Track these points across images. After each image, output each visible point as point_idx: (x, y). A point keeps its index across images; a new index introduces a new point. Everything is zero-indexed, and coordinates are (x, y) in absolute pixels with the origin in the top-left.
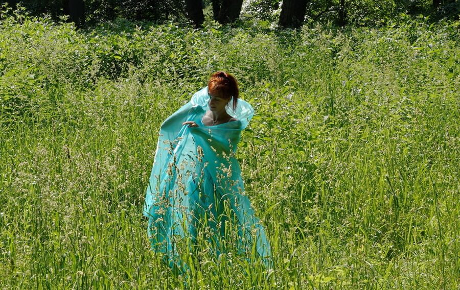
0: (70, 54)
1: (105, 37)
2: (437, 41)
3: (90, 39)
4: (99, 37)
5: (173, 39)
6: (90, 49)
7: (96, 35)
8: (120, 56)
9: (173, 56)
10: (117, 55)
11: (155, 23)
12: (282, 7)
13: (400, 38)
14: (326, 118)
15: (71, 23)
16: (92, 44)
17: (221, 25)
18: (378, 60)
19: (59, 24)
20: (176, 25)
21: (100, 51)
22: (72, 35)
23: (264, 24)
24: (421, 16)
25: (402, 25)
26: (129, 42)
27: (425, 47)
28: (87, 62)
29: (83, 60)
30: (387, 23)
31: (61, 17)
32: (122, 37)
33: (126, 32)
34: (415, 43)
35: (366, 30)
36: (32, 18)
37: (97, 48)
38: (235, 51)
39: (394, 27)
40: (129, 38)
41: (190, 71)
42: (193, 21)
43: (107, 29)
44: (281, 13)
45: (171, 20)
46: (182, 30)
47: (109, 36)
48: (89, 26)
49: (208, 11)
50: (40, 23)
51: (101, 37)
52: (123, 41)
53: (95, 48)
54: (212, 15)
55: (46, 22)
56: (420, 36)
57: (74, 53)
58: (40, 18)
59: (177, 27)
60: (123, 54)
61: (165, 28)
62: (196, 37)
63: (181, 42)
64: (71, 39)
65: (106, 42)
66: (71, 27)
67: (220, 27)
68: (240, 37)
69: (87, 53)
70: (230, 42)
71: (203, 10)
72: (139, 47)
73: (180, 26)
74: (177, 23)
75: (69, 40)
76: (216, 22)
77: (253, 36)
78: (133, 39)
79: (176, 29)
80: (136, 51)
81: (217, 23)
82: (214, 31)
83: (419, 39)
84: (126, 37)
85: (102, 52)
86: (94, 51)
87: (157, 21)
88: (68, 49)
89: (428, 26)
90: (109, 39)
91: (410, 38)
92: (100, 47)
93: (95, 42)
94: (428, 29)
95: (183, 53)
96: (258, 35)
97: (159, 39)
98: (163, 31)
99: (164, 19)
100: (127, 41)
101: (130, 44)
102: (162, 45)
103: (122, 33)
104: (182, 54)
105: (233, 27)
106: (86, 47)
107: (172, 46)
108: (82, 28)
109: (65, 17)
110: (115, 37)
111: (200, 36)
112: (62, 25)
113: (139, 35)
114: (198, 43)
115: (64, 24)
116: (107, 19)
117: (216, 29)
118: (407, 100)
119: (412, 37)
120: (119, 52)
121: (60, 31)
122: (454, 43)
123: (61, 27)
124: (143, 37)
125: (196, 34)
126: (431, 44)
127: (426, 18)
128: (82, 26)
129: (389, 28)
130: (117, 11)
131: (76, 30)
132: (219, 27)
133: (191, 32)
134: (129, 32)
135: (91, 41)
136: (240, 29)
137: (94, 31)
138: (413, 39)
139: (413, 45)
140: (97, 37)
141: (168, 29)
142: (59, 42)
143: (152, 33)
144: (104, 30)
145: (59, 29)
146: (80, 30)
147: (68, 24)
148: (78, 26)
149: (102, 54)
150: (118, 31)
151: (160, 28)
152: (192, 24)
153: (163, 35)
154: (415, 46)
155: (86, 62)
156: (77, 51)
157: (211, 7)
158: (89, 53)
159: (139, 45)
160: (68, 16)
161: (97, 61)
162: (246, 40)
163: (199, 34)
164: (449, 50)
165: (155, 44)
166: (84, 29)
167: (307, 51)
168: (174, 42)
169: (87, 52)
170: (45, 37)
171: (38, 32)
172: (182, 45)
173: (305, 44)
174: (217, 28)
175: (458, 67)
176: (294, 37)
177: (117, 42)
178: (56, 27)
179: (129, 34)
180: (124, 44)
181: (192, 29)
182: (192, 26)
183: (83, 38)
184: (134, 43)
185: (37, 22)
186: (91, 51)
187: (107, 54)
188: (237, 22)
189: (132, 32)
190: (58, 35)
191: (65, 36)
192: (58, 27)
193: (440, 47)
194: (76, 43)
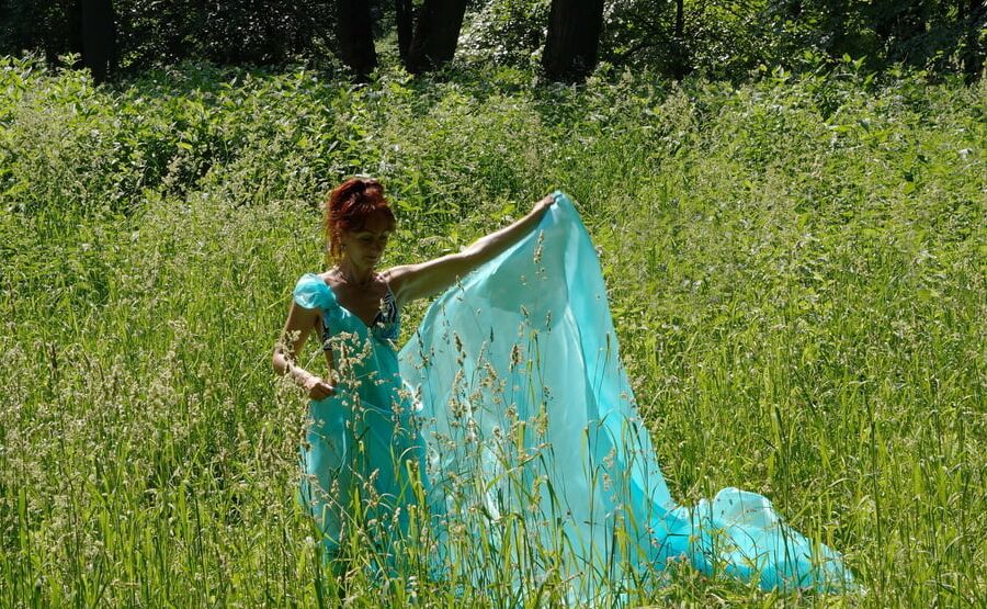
0: (80, 139)
1: (158, 102)
2: (879, 113)
3: (124, 106)
4: (145, 101)
5: (306, 106)
6: (125, 127)
7: (137, 96)
8: (189, 143)
9: (304, 143)
10: (182, 140)
12: (547, 39)
13: (800, 107)
15: (84, 71)
16: (128, 117)
17: (411, 76)
18: (753, 153)
19: (55, 74)
20: (313, 76)
21: (145, 133)
22: (84, 97)
23: (513, 75)
24: (847, 58)
25: (804, 77)
26: (208, 113)
27: (853, 126)
28: (118, 156)
29: (110, 152)
30: (773, 73)
31: (61, 57)
32: (193, 100)
33: (203, 91)
34: (833, 116)
35: (727, 86)
37: (140, 126)
38: (442, 132)
39: (787, 82)
40: (210, 103)
41: (341, 175)
42: (349, 68)
43: (163, 84)
44: (543, 53)
45: (302, 64)
46: (326, 86)
47: (166, 100)
48: (125, 77)
49: (385, 46)
50: (16, 70)
51: (149, 100)
52: (195, 109)
53: (136, 126)
54: (398, 53)
55: (27, 68)
56: (844, 102)
57: (89, 136)
58: (15, 60)
59: (315, 79)
60: (196, 139)
61: (289, 83)
62: (357, 102)
63: (323, 112)
64: (82, 105)
65: (159, 113)
66: (82, 77)
67: (410, 81)
68: (453, 102)
69: (118, 136)
70: (431, 112)
71: (376, 43)
72: (231, 123)
73: (319, 77)
74: (314, 71)
75: (78, 107)
76: (400, 70)
77: (482, 101)
78: (218, 106)
79: (313, 84)
81: (403, 72)
82: (397, 89)
83: (841, 108)
84: (203, 101)
85: (151, 133)
86: (134, 131)
87: (273, 67)
88: (76, 128)
89: (861, 80)
90: (166, 105)
91: (824, 106)
92: (146, 123)
93: (135, 112)
94: (860, 86)
95: (327, 136)
96: (492, 98)
97: (275, 106)
98: (284, 88)
99: (292, 61)
100: (205, 109)
101: (212, 118)
102: (282, 120)
103: (193, 92)
104: (324, 139)
105: (438, 80)
106: (116, 124)
107: (303, 120)
108: (108, 81)
109: (70, 58)
110: (180, 100)
111: (365, 99)
112: (63, 74)
113: (231, 97)
114: (362, 115)
115: (68, 73)
116: (166, 62)
117: (401, 85)
119: (826, 104)
120: (187, 135)
121: (58, 88)
122: (917, 117)
123: (62, 78)
124: (239, 101)
125: (356, 96)
126: (867, 120)
127: (857, 63)
128: (107, 74)
129: (778, 83)
130: (189, 45)
131: (94, 86)
132: (407, 79)
133: (346, 90)
134: (213, 91)
135: (126, 109)
136: (452, 86)
137: (134, 89)
138: (828, 109)
139: (829, 121)
140: (139, 102)
141: (294, 84)
142: (55, 112)
143: (259, 94)
144: (156, 85)
145: (56, 84)
146: (102, 86)
147: (77, 73)
148: (98, 78)
149: (150, 138)
150: (185, 89)
151: (278, 81)
152: (347, 72)
153: (284, 97)
154: (832, 124)
155: (115, 155)
156: (96, 132)
157: (394, 36)
158: (123, 135)
159: (230, 117)
160: (78, 54)
161: (141, 153)
162: (467, 109)
163: (363, 95)
164: (907, 131)
165: (267, 118)
166: (113, 83)
167: (599, 134)
168: (308, 113)
169: (117, 133)
170: (25, 100)
171: (10, 90)
172: (324, 119)
173: (594, 117)
174: (402, 82)
175: (923, 168)
176: (571, 101)
177: (183, 112)
178: (50, 79)
179: (209, 94)
180: (198, 117)
181: (347, 84)
182: (350, 77)
183: (109, 103)
184: (221, 115)
185: (10, 68)
186: (126, 132)
187: (161, 137)
188: (447, 70)
189: (215, 91)
190: (53, 97)
191: (70, 98)
192: (55, 79)
193: (886, 125)
194: (95, 113)
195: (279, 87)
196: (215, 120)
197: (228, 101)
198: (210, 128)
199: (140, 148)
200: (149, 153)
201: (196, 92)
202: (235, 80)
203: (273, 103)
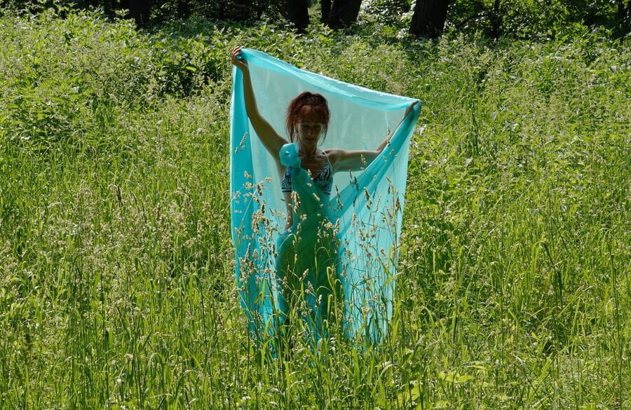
0: (127, 62)
1: (176, 41)
2: (622, 63)
3: (155, 43)
4: (168, 41)
5: (267, 47)
6: (155, 56)
7: (163, 37)
8: (195, 67)
10: (189, 65)
11: (243, 24)
12: (415, 9)
13: (573, 58)
14: (469, 161)
15: (131, 20)
16: (157, 50)
17: (331, 31)
18: (542, 85)
19: (114, 22)
20: (271, 29)
21: (167, 60)
22: (130, 36)
23: (388, 31)
24: (602, 28)
25: (576, 39)
26: (206, 49)
27: (606, 70)
29: (145, 71)
30: (556, 36)
31: (117, 12)
32: (197, 41)
33: (203, 35)
34: (592, 64)
35: (527, 44)
36: (79, 11)
37: (164, 55)
38: (350, 66)
39: (565, 42)
40: (208, 43)
42: (293, 24)
43: (178, 30)
44: (413, 16)
45: (264, 20)
46: (280, 35)
47: (181, 40)
48: (155, 25)
49: (314, 11)
50: (90, 18)
51: (170, 40)
52: (197, 46)
53: (162, 55)
54: (320, 16)
55: (97, 18)
56: (599, 55)
57: (133, 60)
58: (89, 12)
59: (272, 31)
60: (198, 65)
61: (257, 32)
62: (298, 46)
63: (277, 51)
64: (129, 41)
65: (176, 48)
66: (130, 24)
67: (331, 34)
68: (356, 48)
70: (343, 53)
71: (309, 9)
72: (220, 56)
73: (276, 29)
74: (272, 26)
75: (127, 43)
76: (324, 26)
77: (374, 47)
78: (213, 45)
79: (271, 33)
80: (216, 60)
81: (327, 27)
82: (322, 38)
83: (598, 60)
84: (204, 41)
85: (171, 60)
86: (160, 59)
87: (245, 22)
88: (125, 55)
89: (611, 42)
90: (180, 43)
91: (587, 57)
92: (168, 54)
93: (161, 47)
94: (610, 46)
96: (381, 46)
98: (254, 35)
99: (256, 19)
100: (205, 46)
101: (208, 52)
103: (198, 36)
105: (347, 34)
106: (150, 54)
108: (145, 28)
109: (123, 12)
110: (189, 41)
111: (303, 43)
112: (119, 22)
113: (220, 40)
114: (299, 53)
115: (121, 21)
116: (178, 16)
117: (325, 36)
118: (579, 142)
119: (589, 56)
120: (193, 62)
121: (115, 30)
123: (117, 25)
124: (225, 43)
125: (297, 41)
126: (614, 67)
127: (609, 31)
128: (144, 24)
129: (558, 43)
130: (192, 6)
131: (136, 30)
132: (329, 32)
133: (291, 38)
134: (208, 35)
135: (156, 46)
136: (356, 37)
137: (161, 33)
138: (590, 59)
139: (590, 67)
140: (164, 40)
141: (260, 33)
142: (113, 45)
143: (237, 38)
144: (174, 31)
145: (114, 28)
146: (142, 30)
147: (126, 21)
148: (140, 25)
149: (170, 63)
150: (192, 34)
151: (250, 31)
152: (292, 27)
153: (253, 41)
154: (592, 68)
155: (149, 73)
156: (137, 58)
157: (318, 5)
158: (154, 61)
159: (220, 53)
160: (127, 10)
161: (164, 72)
162: (365, 52)
163: (302, 41)
166: (148, 28)
167: (446, 70)
169: (150, 59)
171: (85, 30)
173: (444, 60)
174: (326, 34)
176: (429, 50)
177: (191, 48)
178: (110, 24)
179: (207, 38)
180: (200, 51)
181: (292, 34)
182: (293, 31)
183: (146, 41)
184: (214, 51)
185: (85, 17)
186: (156, 59)
187: (176, 63)
188: (353, 28)
189: (211, 35)
190: (112, 36)
191: (122, 37)
192: (113, 25)
193: (626, 71)
194: (136, 47)
195: (250, 34)
196: (210, 55)
197: (218, 41)
198: (207, 58)
199: (164, 69)
200: (169, 73)
201: (199, 36)
202: (223, 29)
203: (246, 44)
